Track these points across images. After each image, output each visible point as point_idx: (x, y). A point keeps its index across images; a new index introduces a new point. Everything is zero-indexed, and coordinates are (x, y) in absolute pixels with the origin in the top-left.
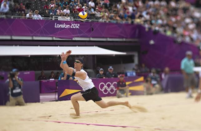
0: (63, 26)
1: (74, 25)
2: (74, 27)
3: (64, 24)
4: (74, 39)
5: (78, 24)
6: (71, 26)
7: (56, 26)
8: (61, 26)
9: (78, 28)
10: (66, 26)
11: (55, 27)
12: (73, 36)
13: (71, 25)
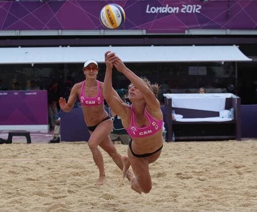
0: (164, 10)
1: (190, 7)
2: (189, 10)
3: (165, 7)
4: (187, 33)
5: (198, 6)
6: (182, 9)
7: (149, 10)
8: (159, 10)
9: (199, 12)
10: (170, 10)
11: (147, 12)
12: (187, 27)
13: (181, 7)
